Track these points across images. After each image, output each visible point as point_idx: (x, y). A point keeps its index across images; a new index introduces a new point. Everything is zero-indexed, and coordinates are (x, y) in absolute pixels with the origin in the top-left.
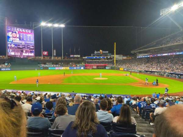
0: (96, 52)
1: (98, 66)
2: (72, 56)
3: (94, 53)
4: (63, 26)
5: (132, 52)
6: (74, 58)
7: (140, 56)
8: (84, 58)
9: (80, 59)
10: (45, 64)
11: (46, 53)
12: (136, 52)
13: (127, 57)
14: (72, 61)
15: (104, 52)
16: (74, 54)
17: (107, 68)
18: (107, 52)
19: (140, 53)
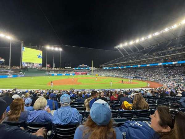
0: (80, 66)
1: (82, 73)
2: (66, 67)
3: (79, 66)
4: (60, 50)
5: (100, 66)
6: (67, 68)
7: (105, 68)
8: (73, 68)
9: (71, 70)
10: (49, 72)
11: (49, 65)
12: (102, 66)
13: (97, 68)
14: (66, 71)
15: (85, 65)
16: (67, 67)
17: (88, 74)
18: (87, 65)
19: (104, 66)
